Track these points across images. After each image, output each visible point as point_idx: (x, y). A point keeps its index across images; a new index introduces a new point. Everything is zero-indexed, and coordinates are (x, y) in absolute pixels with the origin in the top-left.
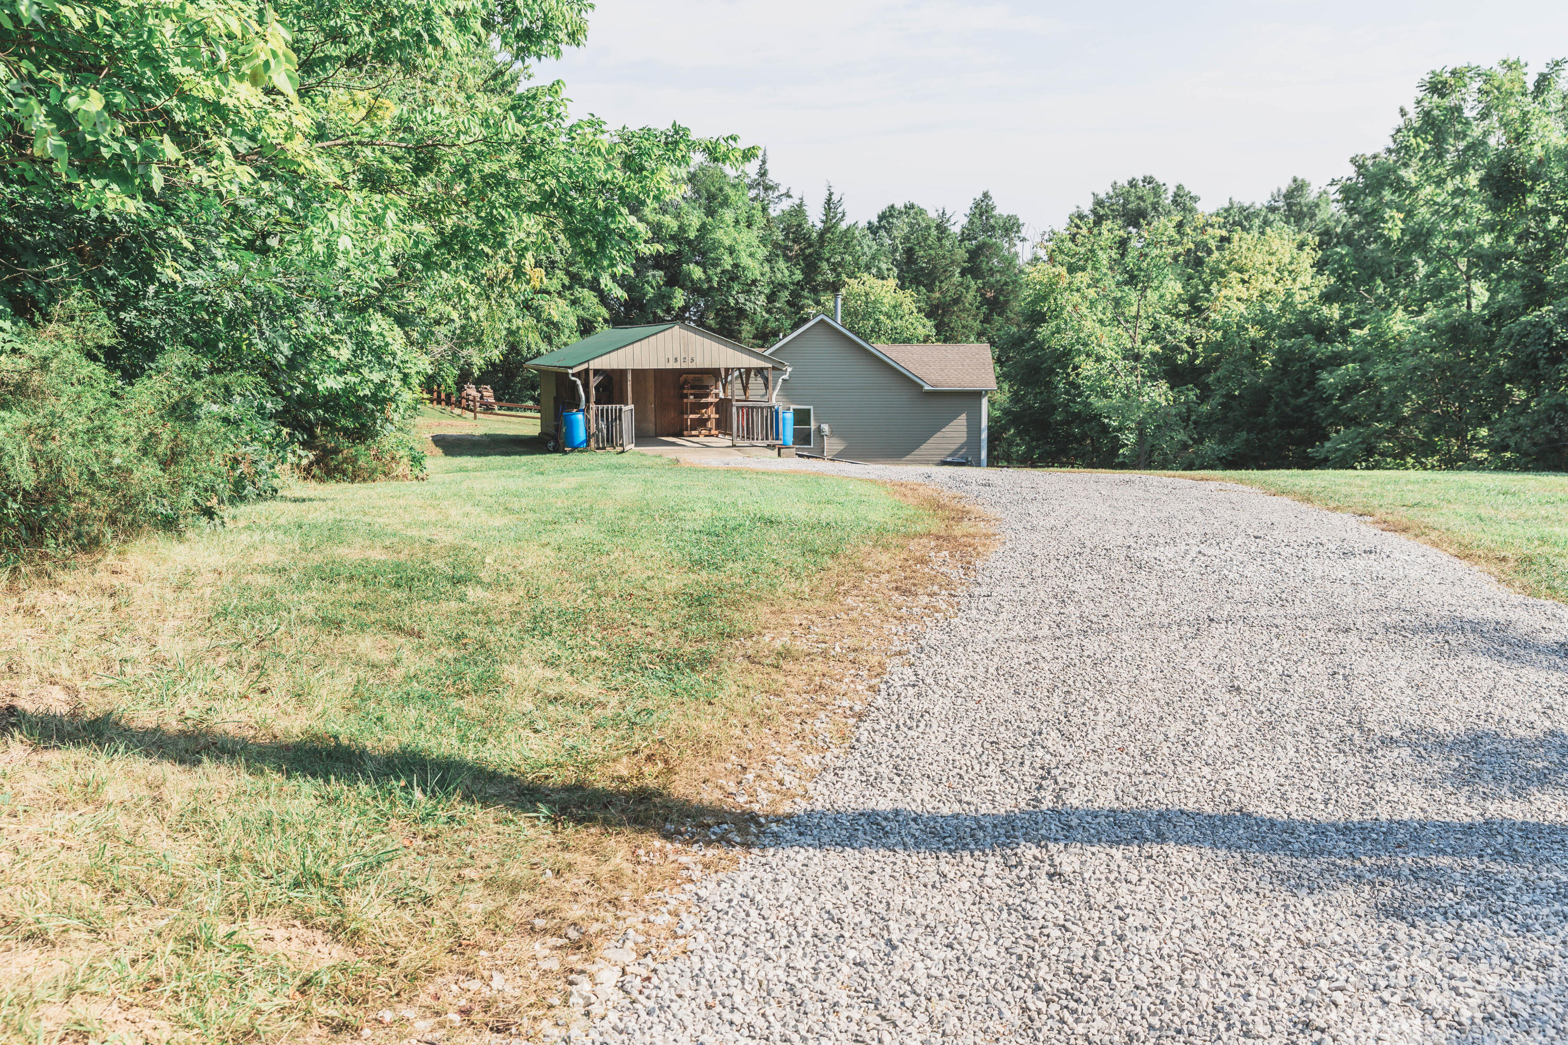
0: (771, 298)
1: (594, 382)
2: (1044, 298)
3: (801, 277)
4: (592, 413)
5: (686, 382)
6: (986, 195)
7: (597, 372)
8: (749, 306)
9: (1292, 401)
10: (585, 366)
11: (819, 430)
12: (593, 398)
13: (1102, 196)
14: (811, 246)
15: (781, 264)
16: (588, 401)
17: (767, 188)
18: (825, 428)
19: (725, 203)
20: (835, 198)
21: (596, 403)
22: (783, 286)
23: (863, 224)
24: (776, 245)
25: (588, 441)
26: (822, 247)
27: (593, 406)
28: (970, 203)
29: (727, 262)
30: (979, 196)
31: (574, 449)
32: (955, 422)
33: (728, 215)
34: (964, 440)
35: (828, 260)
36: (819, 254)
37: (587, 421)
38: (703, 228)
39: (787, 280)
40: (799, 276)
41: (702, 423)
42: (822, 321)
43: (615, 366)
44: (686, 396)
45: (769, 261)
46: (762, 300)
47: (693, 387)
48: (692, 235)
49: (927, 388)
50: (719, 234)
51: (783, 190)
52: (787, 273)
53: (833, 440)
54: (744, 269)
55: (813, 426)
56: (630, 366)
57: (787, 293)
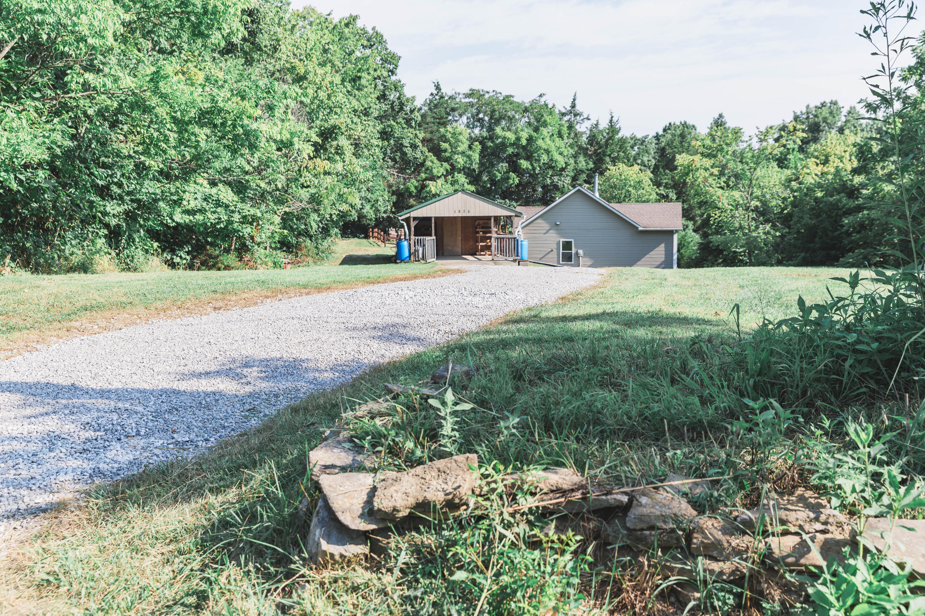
0: (574, 179)
1: (413, 224)
2: (687, 174)
3: (592, 166)
4: (412, 242)
5: (479, 225)
6: (721, 116)
7: (415, 219)
8: (560, 184)
9: (830, 233)
10: (408, 215)
11: (577, 253)
12: (413, 233)
13: (798, 113)
14: (600, 148)
15: (581, 159)
16: (410, 235)
17: (575, 115)
18: (581, 252)
19: (545, 124)
20: (615, 119)
21: (415, 235)
22: (582, 171)
23: (652, 134)
24: (580, 148)
25: (410, 256)
26: (607, 148)
27: (413, 237)
28: (712, 121)
29: (544, 158)
30: (717, 116)
31: (402, 261)
32: (657, 249)
33: (544, 131)
34: (663, 259)
35: (609, 156)
36: (604, 152)
37: (410, 244)
38: (530, 140)
39: (584, 168)
40: (591, 165)
41: (488, 248)
42: (579, 190)
43: (425, 215)
44: (478, 233)
45: (575, 157)
46: (568, 180)
47: (482, 228)
48: (524, 142)
49: (640, 229)
50: (540, 142)
51: (585, 116)
52: (584, 163)
53: (585, 259)
54: (556, 161)
55: (573, 251)
56: (433, 215)
57: (585, 175)
